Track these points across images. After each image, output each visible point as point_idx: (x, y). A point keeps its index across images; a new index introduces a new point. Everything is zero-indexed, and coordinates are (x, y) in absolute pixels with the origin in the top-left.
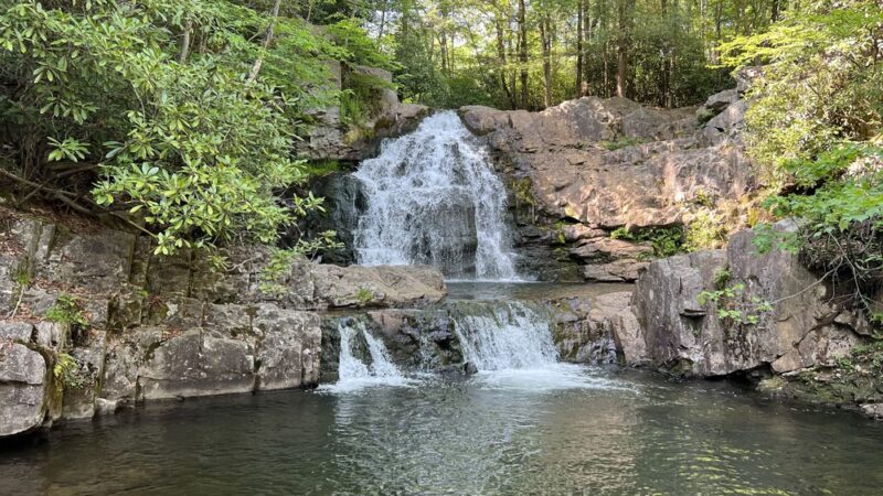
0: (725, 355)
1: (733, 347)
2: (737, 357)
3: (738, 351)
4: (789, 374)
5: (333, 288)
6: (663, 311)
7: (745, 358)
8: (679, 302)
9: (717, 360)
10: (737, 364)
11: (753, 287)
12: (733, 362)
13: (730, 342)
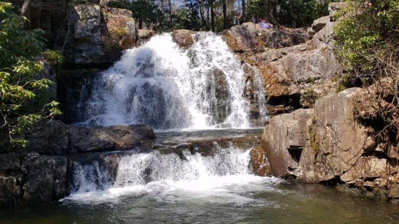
0: (315, 171)
1: (319, 167)
2: (321, 173)
3: (322, 169)
4: (350, 182)
5: (82, 141)
6: (278, 147)
7: (326, 173)
8: (287, 141)
9: (311, 174)
10: (322, 177)
11: (329, 130)
12: (320, 176)
13: (318, 164)
